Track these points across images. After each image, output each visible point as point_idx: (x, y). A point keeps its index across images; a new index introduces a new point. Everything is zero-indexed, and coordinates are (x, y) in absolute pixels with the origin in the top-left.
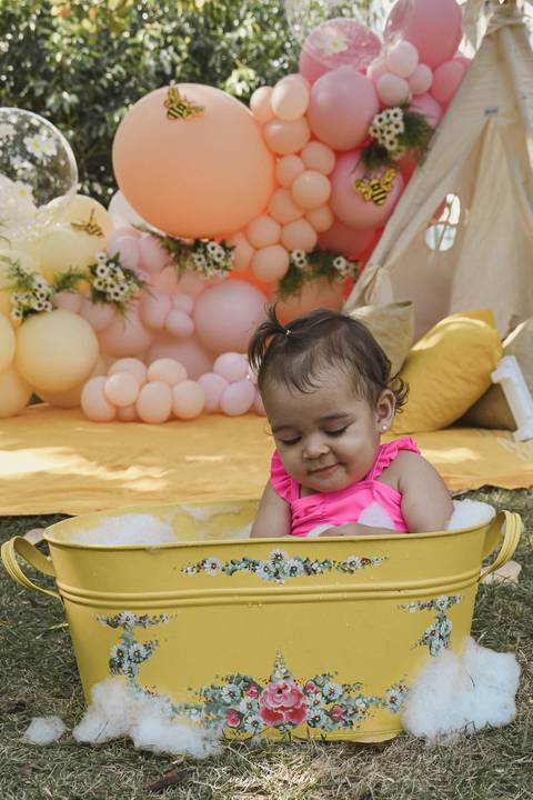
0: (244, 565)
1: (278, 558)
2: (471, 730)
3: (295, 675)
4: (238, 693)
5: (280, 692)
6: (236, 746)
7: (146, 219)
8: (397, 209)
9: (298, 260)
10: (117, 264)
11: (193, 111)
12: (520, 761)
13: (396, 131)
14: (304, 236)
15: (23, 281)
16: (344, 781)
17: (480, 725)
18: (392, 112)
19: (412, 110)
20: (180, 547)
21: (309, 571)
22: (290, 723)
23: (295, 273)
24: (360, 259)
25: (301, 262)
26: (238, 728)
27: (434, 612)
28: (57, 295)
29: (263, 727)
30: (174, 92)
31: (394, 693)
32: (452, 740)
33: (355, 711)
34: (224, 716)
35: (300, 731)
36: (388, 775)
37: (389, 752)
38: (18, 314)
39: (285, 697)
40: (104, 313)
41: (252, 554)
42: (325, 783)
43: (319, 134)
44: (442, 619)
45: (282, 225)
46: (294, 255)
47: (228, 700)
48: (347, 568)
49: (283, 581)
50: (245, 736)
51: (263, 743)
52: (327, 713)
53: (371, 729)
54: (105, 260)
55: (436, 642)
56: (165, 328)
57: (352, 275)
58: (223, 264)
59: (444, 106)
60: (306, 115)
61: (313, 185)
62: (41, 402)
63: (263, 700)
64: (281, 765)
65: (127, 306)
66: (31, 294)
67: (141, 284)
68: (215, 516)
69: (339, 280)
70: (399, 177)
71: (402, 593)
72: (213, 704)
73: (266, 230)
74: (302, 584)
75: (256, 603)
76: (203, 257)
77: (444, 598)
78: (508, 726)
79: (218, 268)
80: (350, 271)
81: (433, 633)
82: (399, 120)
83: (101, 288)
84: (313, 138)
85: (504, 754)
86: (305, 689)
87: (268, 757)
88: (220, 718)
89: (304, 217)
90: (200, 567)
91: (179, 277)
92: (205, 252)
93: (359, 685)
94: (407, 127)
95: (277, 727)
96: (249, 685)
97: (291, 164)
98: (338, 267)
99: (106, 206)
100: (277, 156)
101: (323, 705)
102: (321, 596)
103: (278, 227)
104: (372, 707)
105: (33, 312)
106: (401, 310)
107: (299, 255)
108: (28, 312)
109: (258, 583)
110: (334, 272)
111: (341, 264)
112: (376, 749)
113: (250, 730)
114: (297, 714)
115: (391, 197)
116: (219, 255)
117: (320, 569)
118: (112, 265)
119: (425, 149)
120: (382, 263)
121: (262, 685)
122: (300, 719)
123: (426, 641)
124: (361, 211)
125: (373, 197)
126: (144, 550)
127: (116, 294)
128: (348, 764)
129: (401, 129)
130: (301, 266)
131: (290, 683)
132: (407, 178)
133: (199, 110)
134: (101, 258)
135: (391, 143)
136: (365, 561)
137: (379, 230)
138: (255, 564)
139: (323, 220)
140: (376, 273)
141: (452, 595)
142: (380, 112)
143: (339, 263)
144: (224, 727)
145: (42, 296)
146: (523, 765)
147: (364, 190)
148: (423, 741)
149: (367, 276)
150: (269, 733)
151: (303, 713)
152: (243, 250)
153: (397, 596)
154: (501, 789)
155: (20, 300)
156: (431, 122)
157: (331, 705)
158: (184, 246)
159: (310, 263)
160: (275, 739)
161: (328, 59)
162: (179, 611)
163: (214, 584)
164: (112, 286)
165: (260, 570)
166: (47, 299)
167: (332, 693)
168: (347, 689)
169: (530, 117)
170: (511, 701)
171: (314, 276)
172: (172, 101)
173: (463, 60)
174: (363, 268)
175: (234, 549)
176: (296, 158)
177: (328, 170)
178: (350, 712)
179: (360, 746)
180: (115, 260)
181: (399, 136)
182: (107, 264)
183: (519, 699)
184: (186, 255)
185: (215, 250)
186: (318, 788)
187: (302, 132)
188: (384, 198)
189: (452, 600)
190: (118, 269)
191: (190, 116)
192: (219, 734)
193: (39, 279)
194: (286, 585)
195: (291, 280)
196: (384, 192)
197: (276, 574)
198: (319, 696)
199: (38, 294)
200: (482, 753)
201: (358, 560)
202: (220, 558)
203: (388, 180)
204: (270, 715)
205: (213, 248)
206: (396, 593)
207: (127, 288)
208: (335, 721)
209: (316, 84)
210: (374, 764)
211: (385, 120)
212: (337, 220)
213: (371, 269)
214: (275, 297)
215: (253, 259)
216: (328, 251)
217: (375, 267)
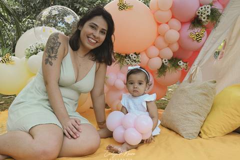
9: (165, 62)
11: (128, 7)
13: (207, 14)
14: (169, 53)
18: (206, 6)
19: (213, 7)
23: (164, 67)
24: (190, 62)
43: (175, 15)
45: (160, 50)
46: (163, 60)
56: (114, 85)
60: (170, 9)
69: (180, 69)
73: (154, 51)
76: (129, 59)
79: (136, 62)
80: (184, 66)
82: (209, 10)
84: (173, 17)
89: (168, 46)
91: (121, 68)
92: (129, 57)
94: (211, 13)
97: (165, 27)
98: (180, 64)
100: (159, 24)
103: (158, 50)
107: (165, 60)
110: (178, 66)
111: (181, 63)
115: (203, 40)
116: (135, 57)
120: (198, 65)
125: (196, 39)
129: (209, 13)
130: (166, 64)
133: (131, 7)
135: (204, 18)
139: (176, 47)
140: (196, 69)
142: (201, 5)
143: (180, 63)
147: (193, 37)
149: (193, 69)
156: (220, 11)
158: (122, 56)
171: (171, 68)
172: (120, 4)
174: (190, 65)
176: (166, 24)
177: (179, 29)
181: (208, 16)
184: (123, 60)
187: (168, 14)
188: (201, 39)
195: (163, 69)
196: (201, 37)
203: (202, 33)
205: (132, 56)
211: (204, 9)
212: (180, 47)
213: (194, 67)
214: (156, 76)
215: (148, 62)
216: (176, 59)
217: (196, 66)
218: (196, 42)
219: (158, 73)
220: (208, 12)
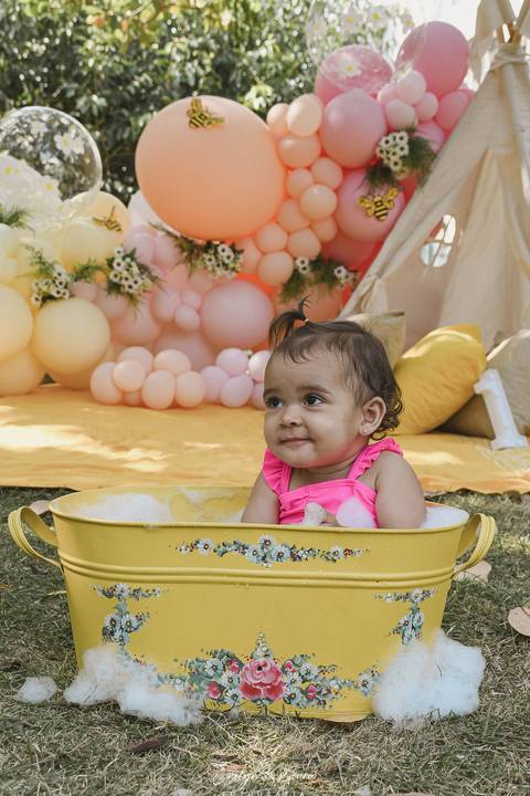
0: (234, 547)
1: (266, 543)
2: (436, 717)
3: (275, 653)
4: (221, 667)
5: (260, 668)
6: (215, 717)
7: (162, 218)
8: (397, 225)
9: (301, 266)
10: (133, 259)
11: (214, 122)
12: (480, 749)
13: (401, 153)
14: (309, 245)
15: (45, 269)
16: (314, 756)
17: (445, 713)
18: (398, 135)
19: (417, 134)
20: (176, 527)
21: (294, 557)
22: (267, 699)
23: (298, 279)
24: (359, 269)
25: (304, 269)
26: (219, 700)
27: (409, 604)
28: (75, 284)
29: (242, 701)
30: (197, 103)
31: (366, 677)
32: (417, 725)
33: (329, 691)
34: (206, 688)
35: (276, 706)
36: (356, 753)
37: (359, 732)
38: (37, 299)
39: (265, 674)
40: (116, 303)
41: (243, 538)
42: (296, 757)
43: (328, 151)
44: (415, 611)
45: (289, 234)
46: (298, 262)
47: (211, 673)
48: (331, 558)
49: (270, 566)
50: (223, 708)
51: (241, 716)
52: (302, 692)
53: (342, 708)
54: (122, 254)
55: (409, 632)
56: (173, 321)
57: (351, 284)
58: (231, 266)
59: (447, 133)
60: (318, 132)
61: (320, 198)
62: (54, 382)
63: (244, 675)
64: (257, 738)
65: (139, 298)
66: (50, 281)
67: (154, 279)
68: (208, 500)
69: (338, 288)
70: (401, 195)
71: (380, 584)
72: (196, 675)
73: (273, 236)
74: (288, 569)
75: (243, 584)
76: (213, 258)
77: (419, 591)
78: (470, 715)
79: (227, 269)
80: (349, 280)
81: (406, 624)
82: (404, 143)
83: (116, 280)
84: (324, 154)
85: (465, 741)
86: (283, 668)
87: (245, 728)
88: (202, 690)
89: (310, 227)
90: (193, 546)
91: (190, 276)
92: (216, 253)
93: (334, 668)
94: (411, 150)
95: (255, 701)
96: (231, 660)
97: (301, 177)
98: (339, 276)
99: (126, 203)
100: (289, 169)
101: (299, 684)
102: (304, 582)
103: (286, 235)
104: (345, 688)
105: (51, 298)
106: (395, 320)
107: (303, 262)
108: (47, 298)
109: (247, 566)
110: (334, 280)
111: (342, 273)
112: (346, 728)
113: (230, 702)
114: (274, 690)
115: (392, 214)
116: (228, 257)
117: (305, 556)
118: (128, 260)
119: (426, 171)
120: (380, 274)
121: (243, 660)
122: (276, 695)
123: (399, 630)
124: (364, 226)
125: (376, 212)
126: (142, 527)
127: (130, 287)
128: (319, 740)
129: (406, 152)
130: (304, 272)
131: (270, 661)
132: (408, 198)
133: (219, 121)
134: (119, 252)
135: (396, 164)
136: (348, 552)
137: (379, 244)
138: (244, 548)
139: (328, 231)
140: (373, 284)
141: (426, 589)
142: (387, 134)
143: (339, 272)
144: (205, 698)
145: (61, 283)
146: (483, 753)
147: (367, 206)
148: (390, 724)
149: (365, 286)
150: (247, 706)
151: (280, 690)
152: (251, 254)
153: (376, 586)
154: (461, 774)
155: (40, 285)
156: (434, 147)
157: (307, 684)
158: (197, 246)
159: (312, 270)
160: (252, 712)
161: (342, 82)
162: (171, 587)
163: (204, 563)
164: (127, 279)
165: (249, 553)
166: (66, 287)
167: (308, 673)
168: (323, 670)
169: (527, 150)
170: (475, 692)
171: (316, 283)
172: (194, 111)
173: (467, 91)
174: (361, 278)
175: (226, 532)
176: (305, 171)
177: (336, 186)
178: (324, 692)
179: (331, 725)
180: (131, 255)
181: (403, 158)
182: (124, 259)
183: (482, 690)
184: (198, 255)
185: (225, 252)
186: (289, 761)
187: (313, 147)
188: (386, 214)
189: (426, 594)
190: (133, 264)
191: (210, 126)
192: (200, 704)
193: (59, 268)
194: (272, 569)
195: (295, 283)
196: (386, 209)
197: (263, 559)
198: (296, 675)
199: (57, 282)
200: (445, 739)
201: (341, 550)
202: (212, 540)
203: (391, 198)
204: (249, 690)
205: (223, 251)
206: (375, 584)
207: (140, 282)
208: (309, 700)
209: (330, 104)
210: (344, 742)
211: (391, 142)
212: (340, 232)
213: (369, 279)
214: (278, 299)
215: (259, 263)
216: (330, 260)
217: (373, 278)
218: (373, 219)
219: (283, 293)
220: (402, 149)
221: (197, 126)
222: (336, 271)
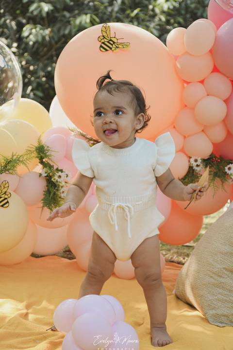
9: (195, 164)
11: (121, 46)
14: (205, 148)
23: (193, 175)
25: (197, 166)
30: (107, 30)
43: (218, 67)
45: (185, 137)
46: (192, 160)
60: (211, 51)
69: (229, 182)
84: (215, 70)
89: (203, 131)
98: (229, 172)
100: (185, 82)
103: (182, 138)
107: (196, 161)
111: (232, 170)
130: (198, 169)
133: (125, 45)
139: (219, 134)
143: (229, 169)
159: (206, 167)
172: (104, 37)
176: (200, 84)
177: (226, 96)
187: (206, 64)
191: (117, 50)
209: (221, 28)
212: (229, 134)
216: (222, 158)
221: (107, 50)
222: (226, 168)
